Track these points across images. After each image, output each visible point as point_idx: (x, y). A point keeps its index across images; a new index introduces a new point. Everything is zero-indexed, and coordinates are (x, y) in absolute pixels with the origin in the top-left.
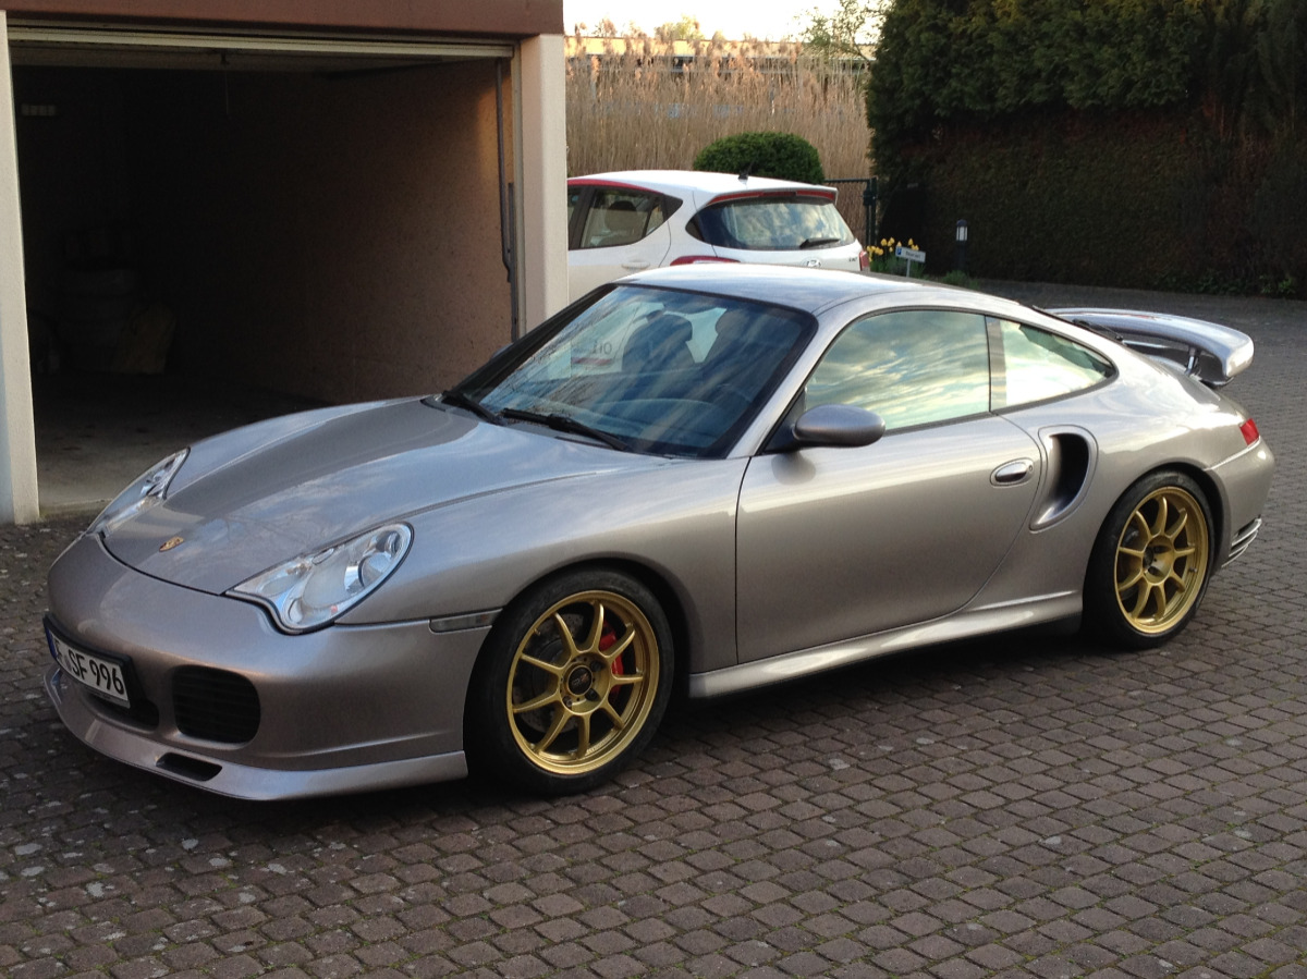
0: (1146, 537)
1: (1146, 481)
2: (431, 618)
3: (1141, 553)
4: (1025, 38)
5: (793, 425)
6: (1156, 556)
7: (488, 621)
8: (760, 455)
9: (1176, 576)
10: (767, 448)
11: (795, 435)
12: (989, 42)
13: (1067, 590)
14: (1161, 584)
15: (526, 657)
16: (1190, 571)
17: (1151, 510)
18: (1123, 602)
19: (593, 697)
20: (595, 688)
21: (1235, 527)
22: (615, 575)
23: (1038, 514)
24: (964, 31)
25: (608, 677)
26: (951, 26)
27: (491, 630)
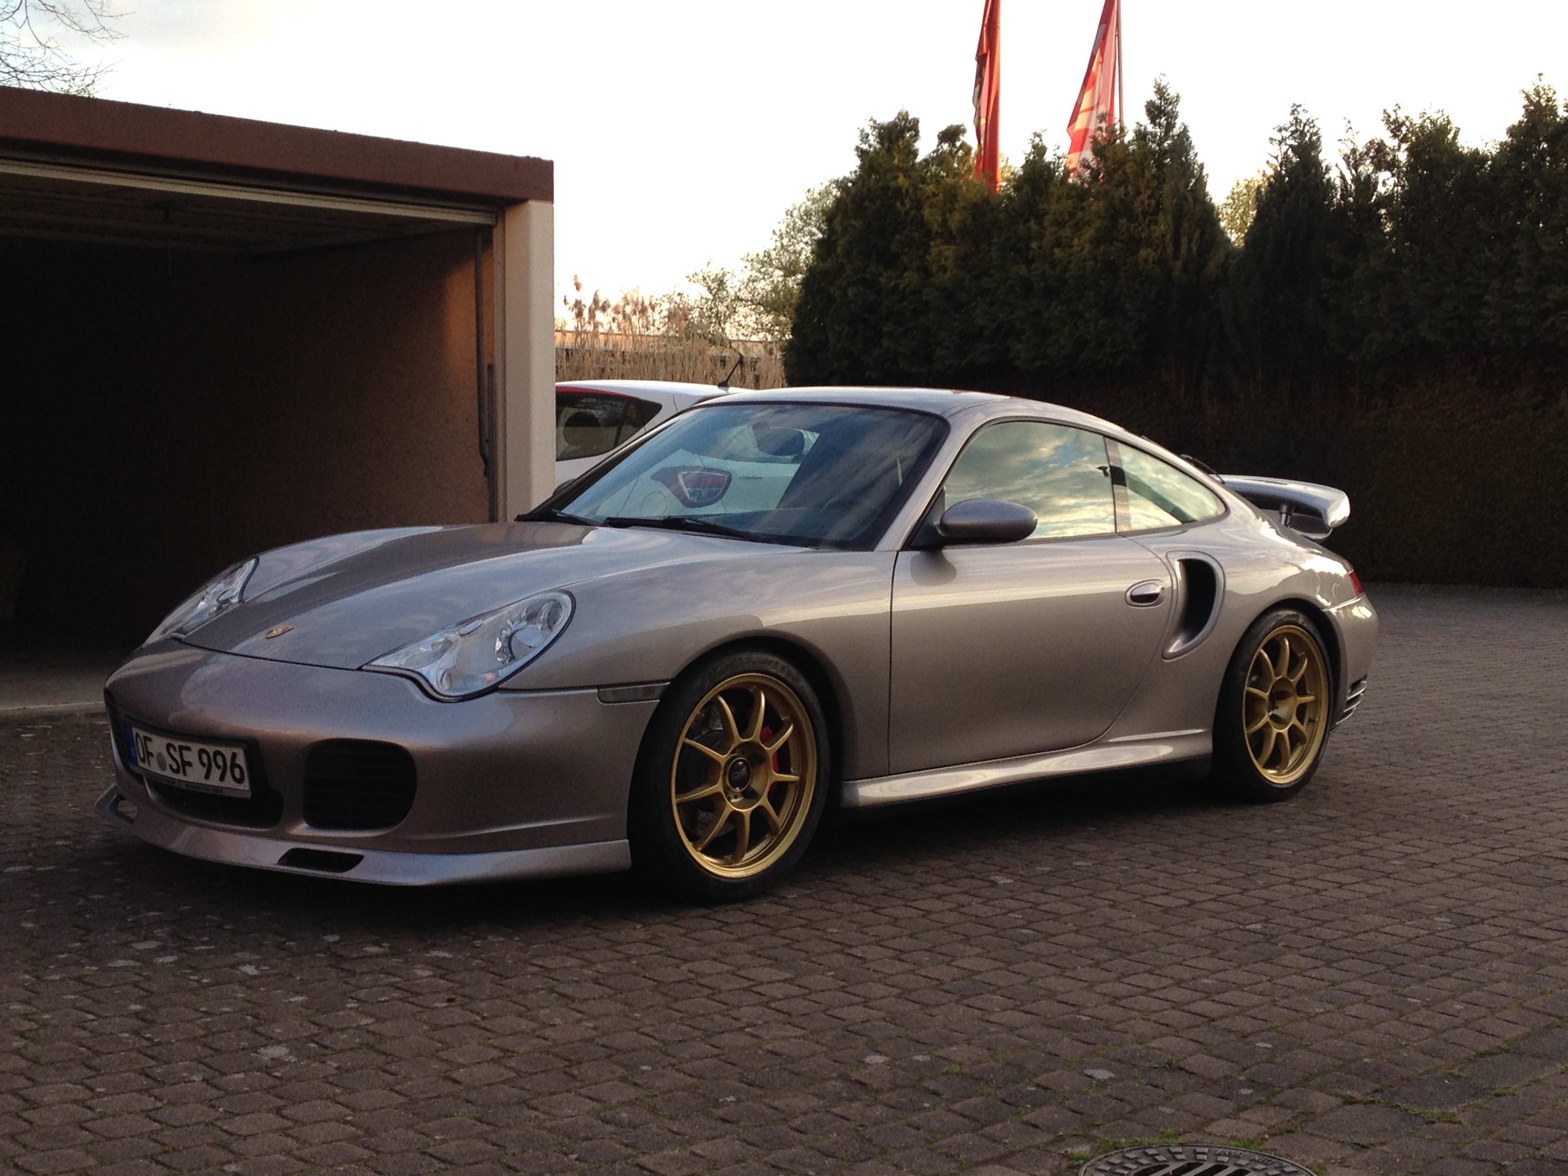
0: (1271, 678)
1: (1269, 617)
2: (598, 687)
3: (1265, 695)
4: (964, 295)
5: (937, 522)
6: (1278, 703)
7: (658, 693)
8: (906, 550)
9: (1298, 724)
10: (913, 544)
11: (940, 532)
12: (924, 298)
13: (1198, 728)
14: (1285, 731)
15: (688, 741)
16: (1310, 721)
17: (1274, 648)
18: (1252, 750)
19: (750, 795)
20: (752, 786)
21: (1350, 680)
22: (775, 659)
23: (1169, 645)
24: (896, 287)
25: (767, 775)
26: (882, 280)
27: (659, 703)
